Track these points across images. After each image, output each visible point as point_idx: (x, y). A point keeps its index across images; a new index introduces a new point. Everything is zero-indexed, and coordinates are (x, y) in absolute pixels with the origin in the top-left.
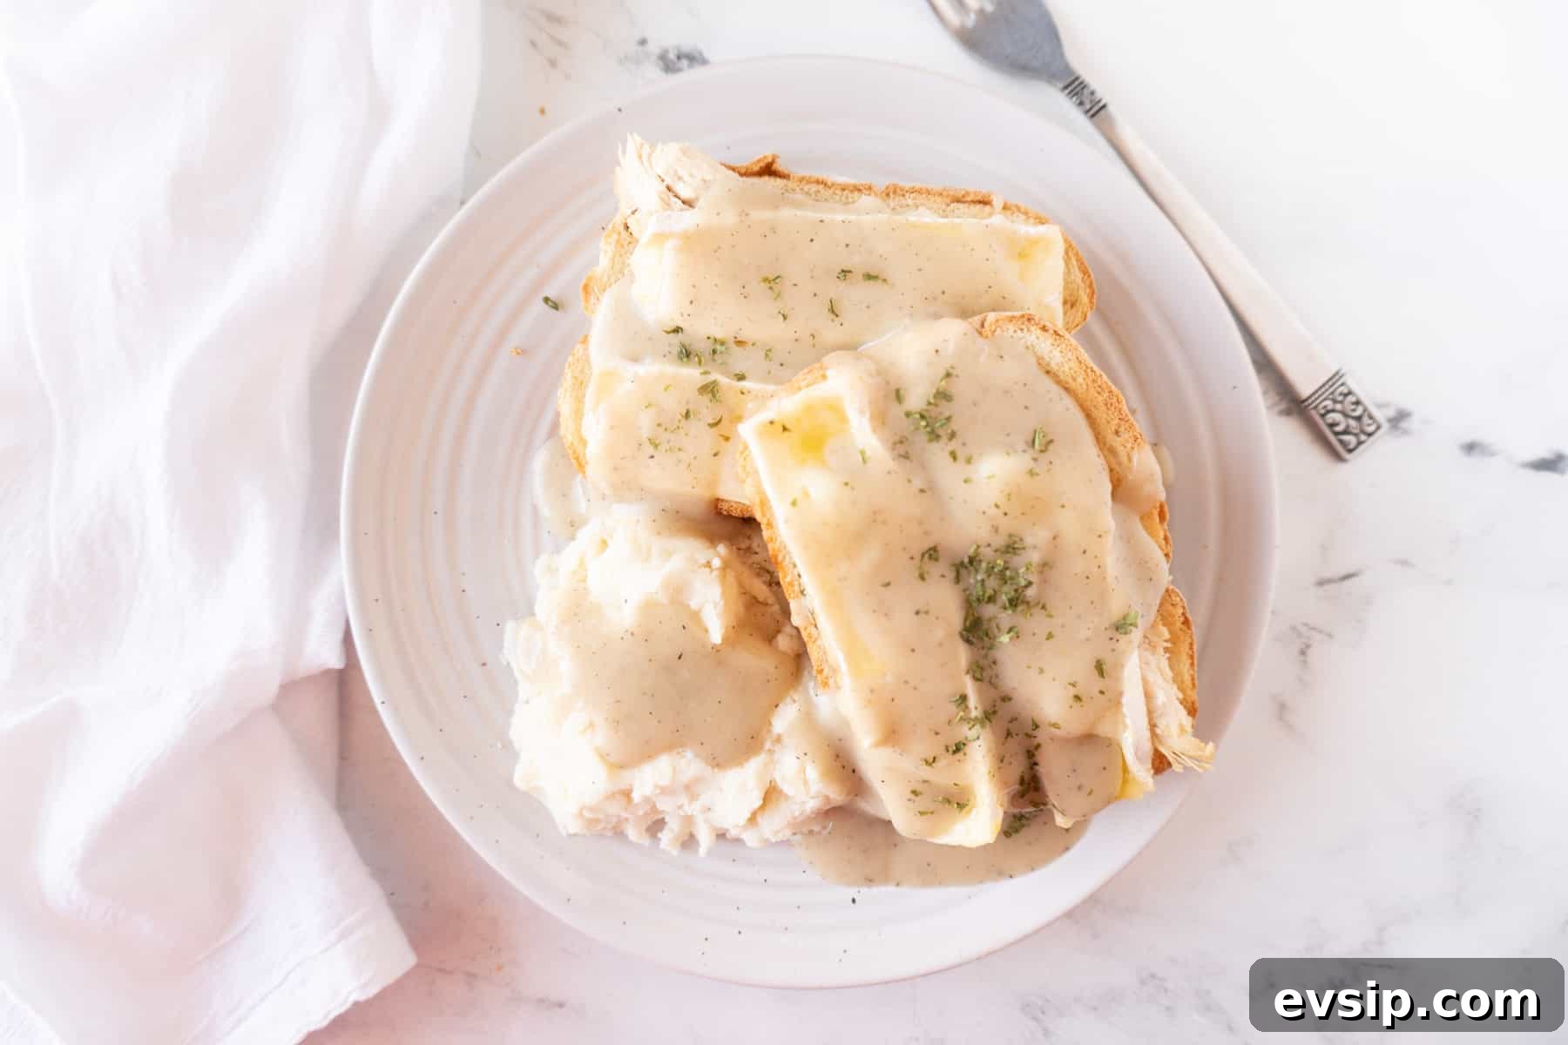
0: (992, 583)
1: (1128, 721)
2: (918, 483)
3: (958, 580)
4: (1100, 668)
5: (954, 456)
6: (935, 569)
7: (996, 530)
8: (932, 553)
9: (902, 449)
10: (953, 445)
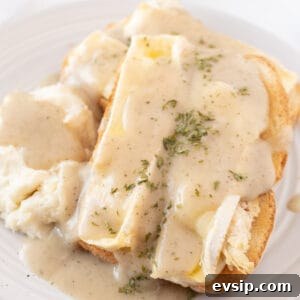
0: (190, 128)
1: (216, 222)
2: (184, 78)
3: (177, 120)
4: (216, 185)
5: (205, 77)
6: (171, 110)
7: (205, 107)
8: (174, 103)
9: (186, 67)
10: (207, 74)
